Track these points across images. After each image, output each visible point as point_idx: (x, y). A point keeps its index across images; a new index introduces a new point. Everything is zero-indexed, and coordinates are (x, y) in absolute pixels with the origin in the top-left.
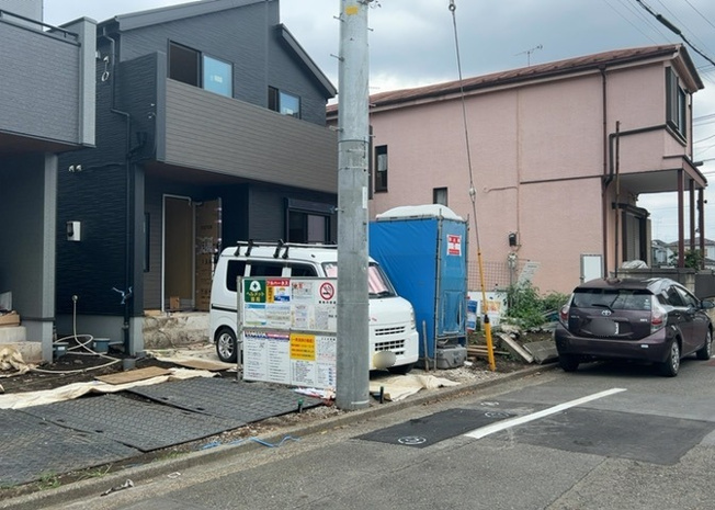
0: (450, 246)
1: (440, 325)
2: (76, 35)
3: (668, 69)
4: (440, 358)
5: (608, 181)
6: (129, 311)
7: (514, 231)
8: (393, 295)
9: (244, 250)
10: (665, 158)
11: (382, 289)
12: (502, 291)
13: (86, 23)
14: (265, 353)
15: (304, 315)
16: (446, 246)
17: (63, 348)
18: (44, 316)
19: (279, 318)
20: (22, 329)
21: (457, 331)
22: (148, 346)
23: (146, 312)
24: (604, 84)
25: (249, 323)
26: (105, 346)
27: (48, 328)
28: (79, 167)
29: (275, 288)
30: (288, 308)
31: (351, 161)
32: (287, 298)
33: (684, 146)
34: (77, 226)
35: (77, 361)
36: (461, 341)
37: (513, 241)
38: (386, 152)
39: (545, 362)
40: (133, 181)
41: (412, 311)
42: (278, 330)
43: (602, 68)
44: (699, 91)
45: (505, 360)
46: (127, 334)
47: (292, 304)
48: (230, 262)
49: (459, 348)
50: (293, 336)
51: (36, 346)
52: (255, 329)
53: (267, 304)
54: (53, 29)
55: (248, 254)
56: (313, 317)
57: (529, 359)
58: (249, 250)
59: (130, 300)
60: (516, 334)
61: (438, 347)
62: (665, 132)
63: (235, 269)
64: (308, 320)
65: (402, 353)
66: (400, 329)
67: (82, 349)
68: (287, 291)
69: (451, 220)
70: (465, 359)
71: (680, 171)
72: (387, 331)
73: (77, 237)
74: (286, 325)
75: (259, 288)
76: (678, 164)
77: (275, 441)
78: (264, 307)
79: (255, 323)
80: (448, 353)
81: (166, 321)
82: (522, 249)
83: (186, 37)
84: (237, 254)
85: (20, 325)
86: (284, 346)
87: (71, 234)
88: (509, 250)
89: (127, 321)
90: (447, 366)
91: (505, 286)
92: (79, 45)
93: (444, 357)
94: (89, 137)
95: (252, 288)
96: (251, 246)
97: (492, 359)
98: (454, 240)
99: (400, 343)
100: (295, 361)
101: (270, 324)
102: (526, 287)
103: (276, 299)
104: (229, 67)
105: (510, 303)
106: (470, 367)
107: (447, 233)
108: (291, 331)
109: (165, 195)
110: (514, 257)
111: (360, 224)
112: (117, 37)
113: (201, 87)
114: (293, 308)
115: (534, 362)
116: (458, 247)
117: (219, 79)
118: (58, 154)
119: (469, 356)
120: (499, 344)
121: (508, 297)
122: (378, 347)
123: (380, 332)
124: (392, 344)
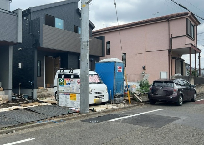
0: (118, 69)
1: (115, 91)
2: (17, 13)
3: (187, 19)
4: (115, 100)
5: (170, 51)
6: (33, 87)
7: (144, 65)
8: (102, 83)
9: (62, 71)
10: (186, 44)
11: (99, 81)
12: (139, 82)
13: (19, 10)
14: (64, 98)
15: (73, 88)
16: (117, 70)
17: (15, 97)
18: (9, 89)
19: (67, 89)
20: (4, 92)
21: (121, 93)
22: (38, 97)
23: (39, 88)
24: (169, 23)
25: (60, 90)
26: (27, 97)
27: (10, 92)
28: (21, 48)
29: (66, 81)
30: (70, 86)
31: (84, 46)
32: (69, 84)
33: (194, 41)
34: (20, 64)
35: (18, 101)
36: (122, 96)
37: (144, 68)
38: (109, 43)
39: (146, 102)
40: (34, 52)
41: (106, 87)
42: (67, 93)
43: (168, 19)
44: (199, 25)
45: (135, 101)
46: (32, 93)
47: (70, 85)
48: (59, 74)
49: (121, 98)
50: (71, 94)
51: (7, 97)
52: (61, 92)
53: (64, 85)
54: (11, 12)
55: (63, 72)
56: (76, 89)
57: (141, 101)
58: (63, 71)
59: (33, 84)
60: (139, 94)
61: (115, 97)
62: (186, 37)
63: (60, 76)
64: (74, 90)
65: (103, 99)
66: (103, 92)
67: (21, 97)
68: (69, 82)
69: (119, 62)
70: (123, 101)
71: (190, 48)
72: (98, 93)
73: (20, 67)
74: (69, 91)
75: (62, 81)
76: (189, 46)
77: (58, 121)
78: (63, 86)
79: (62, 90)
80: (117, 99)
81: (44, 90)
82: (146, 70)
83: (50, 13)
84: (60, 72)
85: (3, 91)
86: (69, 97)
87: (19, 67)
88: (142, 71)
89: (33, 90)
90: (117, 103)
91: (139, 80)
92: (17, 16)
93: (116, 100)
94: (20, 41)
95: (61, 81)
96: (64, 70)
97: (130, 101)
98: (120, 68)
99: (103, 96)
100: (71, 101)
101: (65, 91)
102: (146, 81)
103: (67, 84)
104: (63, 21)
105: (141, 85)
106: (124, 103)
107: (118, 66)
108: (70, 93)
109: (45, 56)
110: (144, 73)
111: (86, 64)
112: (30, 13)
113: (54, 27)
114: (71, 87)
115: (143, 102)
116: (121, 70)
117: (60, 24)
118: (13, 45)
119: (124, 100)
120: (134, 97)
121: (140, 84)
122: (96, 97)
123: (96, 93)
124: (100, 96)
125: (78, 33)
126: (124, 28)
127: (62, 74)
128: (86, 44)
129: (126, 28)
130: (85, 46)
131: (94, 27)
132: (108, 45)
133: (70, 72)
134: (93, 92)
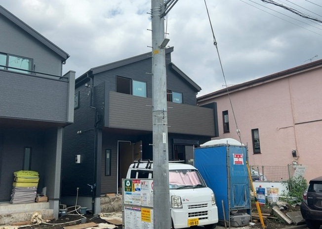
0: (236, 160)
1: (232, 202)
2: (67, 78)
4: (232, 221)
6: (94, 195)
7: (295, 149)
8: (205, 187)
9: (136, 165)
11: (198, 183)
12: (285, 182)
13: (71, 73)
14: (132, 217)
15: (146, 198)
16: (233, 159)
17: (65, 212)
18: (55, 198)
19: (137, 200)
20: (48, 203)
21: (245, 205)
22: (103, 211)
23: (107, 195)
25: (126, 202)
26: (85, 212)
27: (57, 203)
28: (80, 132)
29: (135, 184)
30: (140, 195)
31: (157, 121)
32: (139, 189)
34: (79, 157)
35: (67, 219)
36: (248, 211)
37: (294, 154)
38: (227, 114)
39: (299, 224)
40: (97, 136)
41: (213, 195)
42: (137, 206)
45: (274, 222)
46: (93, 205)
47: (141, 192)
48: (132, 171)
49: (246, 215)
50: (143, 209)
51: (51, 211)
52: (128, 205)
53: (132, 192)
55: (137, 167)
56: (149, 199)
57: (289, 222)
58: (138, 165)
59: (95, 189)
60: (285, 207)
61: (231, 214)
63: (133, 174)
64: (147, 201)
65: (207, 218)
66: (205, 205)
67: (75, 213)
68: (139, 186)
69: (235, 146)
70: (250, 221)
72: (196, 206)
73: (79, 162)
74: (139, 204)
75: (129, 184)
78: (131, 194)
79: (128, 202)
80: (237, 218)
81: (115, 199)
82: (300, 159)
83: (124, 74)
84: (134, 167)
85: (48, 201)
86: (139, 214)
87: (77, 160)
88: (293, 159)
89: (94, 199)
90: (237, 225)
91: (287, 179)
92: (68, 82)
93: (235, 220)
94: (71, 119)
95: (127, 184)
96: (139, 163)
97: (262, 222)
98: (238, 156)
99: (205, 213)
100: (143, 222)
101: (134, 203)
102: (300, 179)
103: (136, 190)
104: (145, 83)
105: (290, 188)
106: (253, 227)
108: (141, 206)
109: (118, 141)
110: (295, 163)
111: (162, 151)
112: (93, 77)
113: (132, 94)
114: (142, 195)
115: (292, 224)
116: (241, 160)
117: (140, 89)
118: (63, 127)
119: (253, 219)
120: (273, 213)
121: (289, 186)
122: (190, 215)
123: (191, 207)
124: (200, 213)
125: (172, 101)
126: (251, 86)
127: (136, 171)
128: (161, 115)
129: (254, 85)
130: (159, 119)
131: (199, 89)
132: (225, 116)
133: (147, 168)
134: (185, 206)
